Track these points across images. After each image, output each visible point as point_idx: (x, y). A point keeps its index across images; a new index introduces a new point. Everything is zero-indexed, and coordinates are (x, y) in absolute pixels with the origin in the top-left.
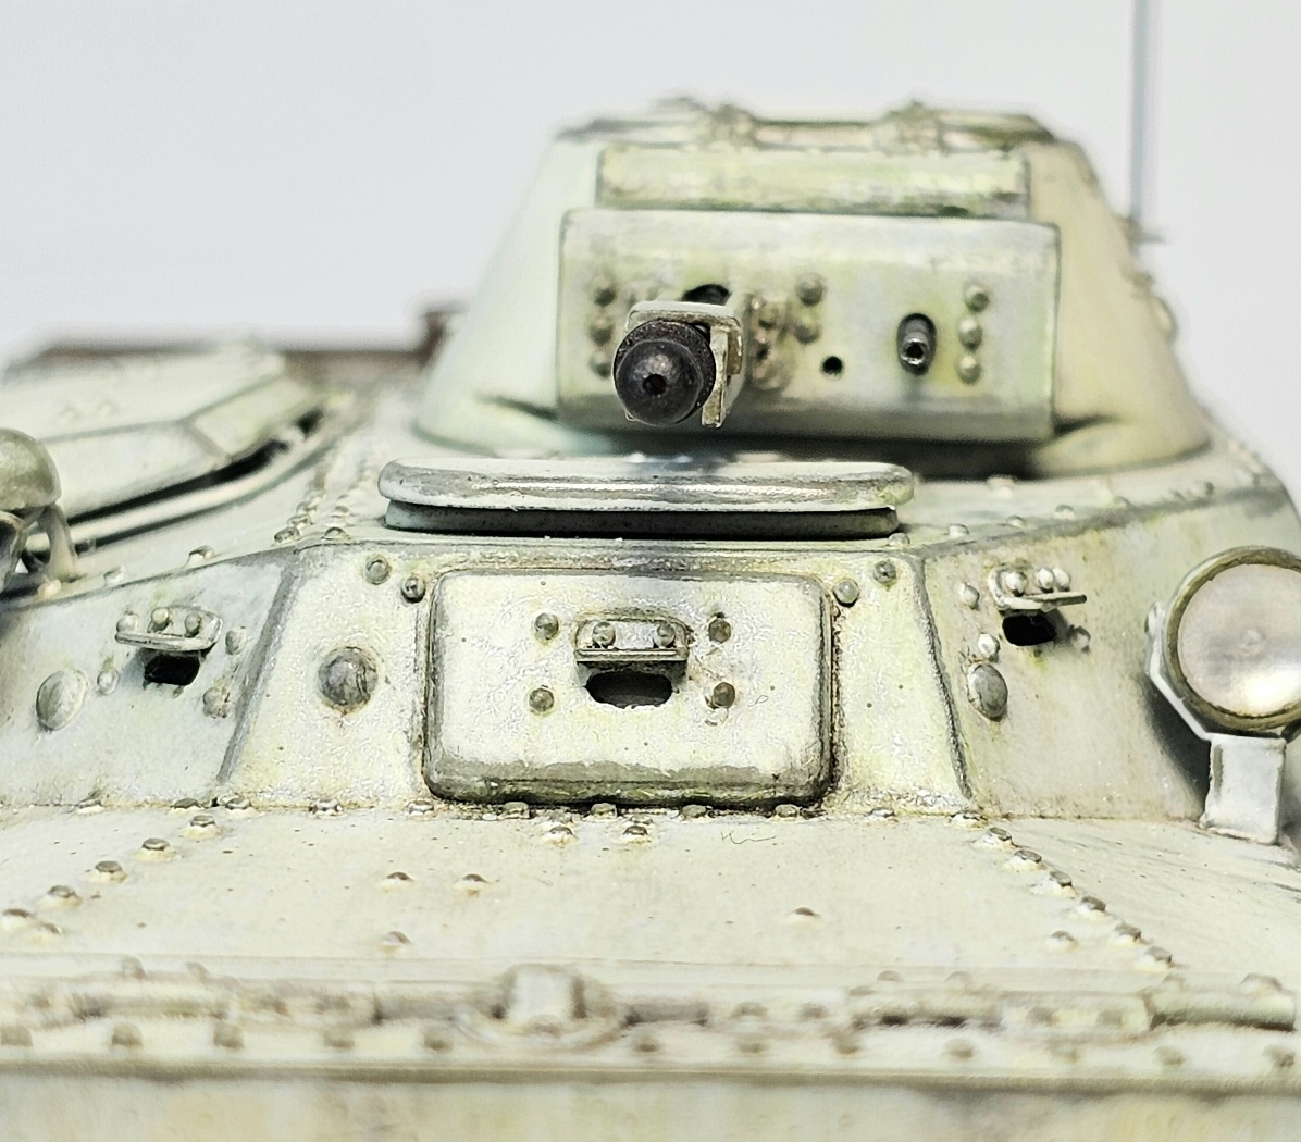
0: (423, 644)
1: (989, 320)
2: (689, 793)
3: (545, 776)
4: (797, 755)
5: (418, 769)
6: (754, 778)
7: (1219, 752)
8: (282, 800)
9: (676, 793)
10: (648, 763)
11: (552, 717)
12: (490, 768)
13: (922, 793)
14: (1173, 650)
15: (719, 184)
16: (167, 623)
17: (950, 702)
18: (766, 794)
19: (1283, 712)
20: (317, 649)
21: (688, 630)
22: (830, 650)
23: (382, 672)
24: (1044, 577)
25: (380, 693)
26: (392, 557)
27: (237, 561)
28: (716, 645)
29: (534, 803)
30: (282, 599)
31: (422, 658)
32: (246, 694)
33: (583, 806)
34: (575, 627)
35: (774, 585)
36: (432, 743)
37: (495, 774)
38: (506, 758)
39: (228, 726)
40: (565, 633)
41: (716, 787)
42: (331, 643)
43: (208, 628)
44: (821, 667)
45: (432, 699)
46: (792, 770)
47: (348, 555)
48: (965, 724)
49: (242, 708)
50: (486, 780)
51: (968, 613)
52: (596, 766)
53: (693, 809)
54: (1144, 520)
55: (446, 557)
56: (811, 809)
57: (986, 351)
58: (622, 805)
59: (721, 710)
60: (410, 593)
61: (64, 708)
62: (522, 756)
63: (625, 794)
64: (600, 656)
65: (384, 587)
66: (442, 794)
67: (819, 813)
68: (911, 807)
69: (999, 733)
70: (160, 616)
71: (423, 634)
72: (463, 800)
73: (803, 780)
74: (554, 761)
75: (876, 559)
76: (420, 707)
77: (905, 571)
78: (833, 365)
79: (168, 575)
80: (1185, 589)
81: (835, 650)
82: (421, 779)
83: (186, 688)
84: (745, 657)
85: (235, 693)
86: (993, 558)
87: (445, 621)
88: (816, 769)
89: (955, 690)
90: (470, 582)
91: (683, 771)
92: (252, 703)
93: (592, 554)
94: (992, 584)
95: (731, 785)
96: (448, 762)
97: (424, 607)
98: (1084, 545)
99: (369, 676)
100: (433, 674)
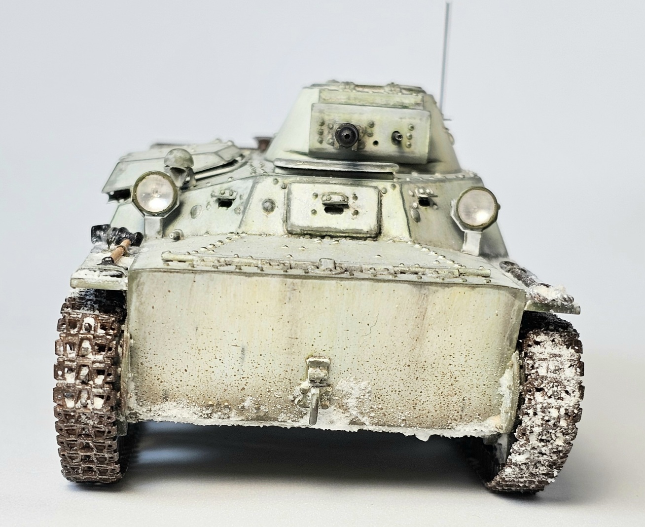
0: (286, 199)
1: (413, 133)
2: (347, 235)
3: (314, 230)
4: (372, 227)
5: (285, 227)
6: (362, 232)
7: (466, 234)
8: (253, 233)
9: (344, 235)
10: (338, 227)
11: (316, 216)
12: (302, 227)
13: (401, 237)
14: (457, 210)
15: (349, 98)
16: (224, 193)
17: (407, 217)
18: (365, 236)
19: (482, 225)
20: (261, 199)
21: (348, 198)
22: (380, 204)
23: (276, 205)
24: (428, 191)
25: (276, 210)
26: (279, 179)
27: (241, 179)
28: (354, 201)
29: (312, 236)
30: (253, 187)
31: (286, 202)
32: (245, 209)
33: (323, 237)
34: (322, 196)
35: (367, 188)
36: (288, 221)
37: (303, 229)
38: (305, 225)
39: (240, 216)
40: (319, 197)
41: (354, 233)
42: (265, 198)
43: (235, 194)
44: (378, 207)
45: (288, 211)
46: (371, 230)
47: (269, 178)
48: (411, 222)
49: (244, 212)
50: (301, 230)
51: (411, 197)
52: (326, 228)
53: (348, 238)
54: (449, 182)
55: (291, 179)
56: (375, 240)
57: (412, 141)
58: (332, 237)
59: (355, 216)
60: (283, 187)
61: (198, 214)
62: (309, 225)
63: (332, 235)
64: (328, 202)
65: (277, 185)
66: (290, 233)
67: (376, 240)
68: (398, 240)
69: (417, 225)
70: (222, 192)
71: (286, 197)
72: (295, 234)
73: (374, 233)
74: (317, 226)
75: (392, 183)
76: (285, 213)
77: (398, 187)
78: (376, 143)
79: (223, 183)
80: (460, 195)
81: (381, 204)
82: (285, 230)
83: (229, 208)
84: (361, 204)
85: (242, 208)
86: (417, 186)
87: (291, 193)
88: (376, 230)
89: (408, 214)
90: (297, 185)
91: (347, 230)
92: (246, 211)
93: (325, 180)
94: (416, 191)
95: (357, 233)
96: (292, 225)
97: (286, 190)
98: (436, 186)
99: (274, 206)
100: (288, 205)
